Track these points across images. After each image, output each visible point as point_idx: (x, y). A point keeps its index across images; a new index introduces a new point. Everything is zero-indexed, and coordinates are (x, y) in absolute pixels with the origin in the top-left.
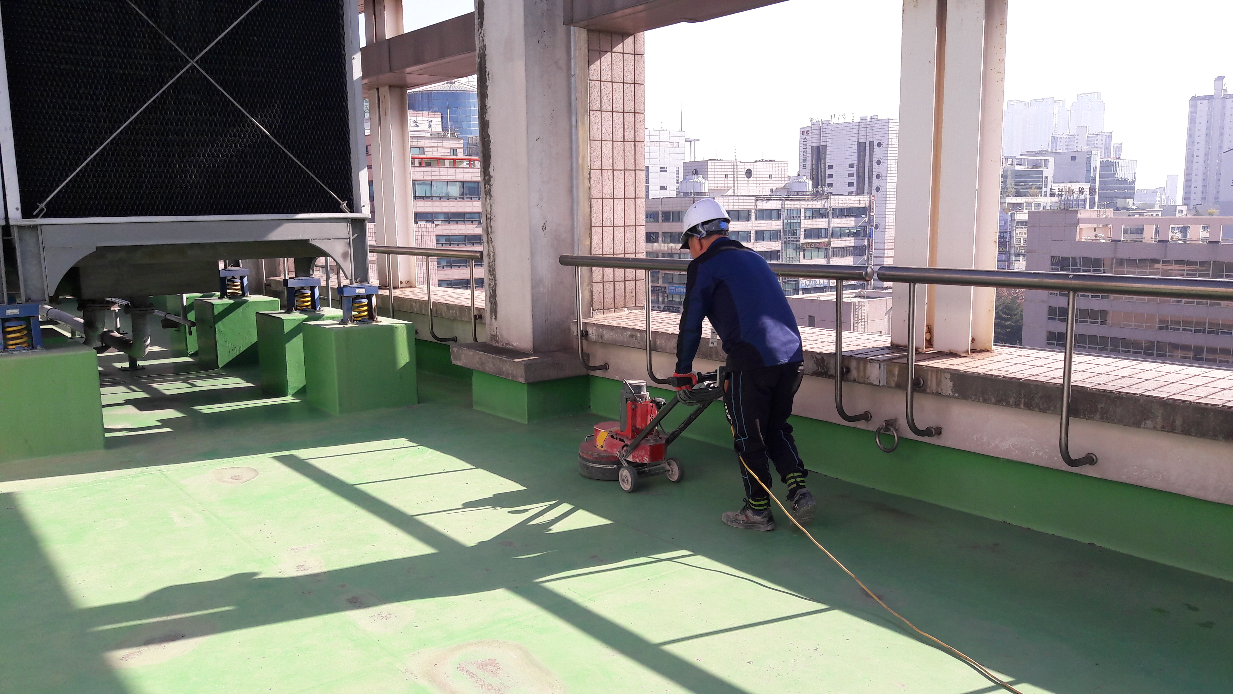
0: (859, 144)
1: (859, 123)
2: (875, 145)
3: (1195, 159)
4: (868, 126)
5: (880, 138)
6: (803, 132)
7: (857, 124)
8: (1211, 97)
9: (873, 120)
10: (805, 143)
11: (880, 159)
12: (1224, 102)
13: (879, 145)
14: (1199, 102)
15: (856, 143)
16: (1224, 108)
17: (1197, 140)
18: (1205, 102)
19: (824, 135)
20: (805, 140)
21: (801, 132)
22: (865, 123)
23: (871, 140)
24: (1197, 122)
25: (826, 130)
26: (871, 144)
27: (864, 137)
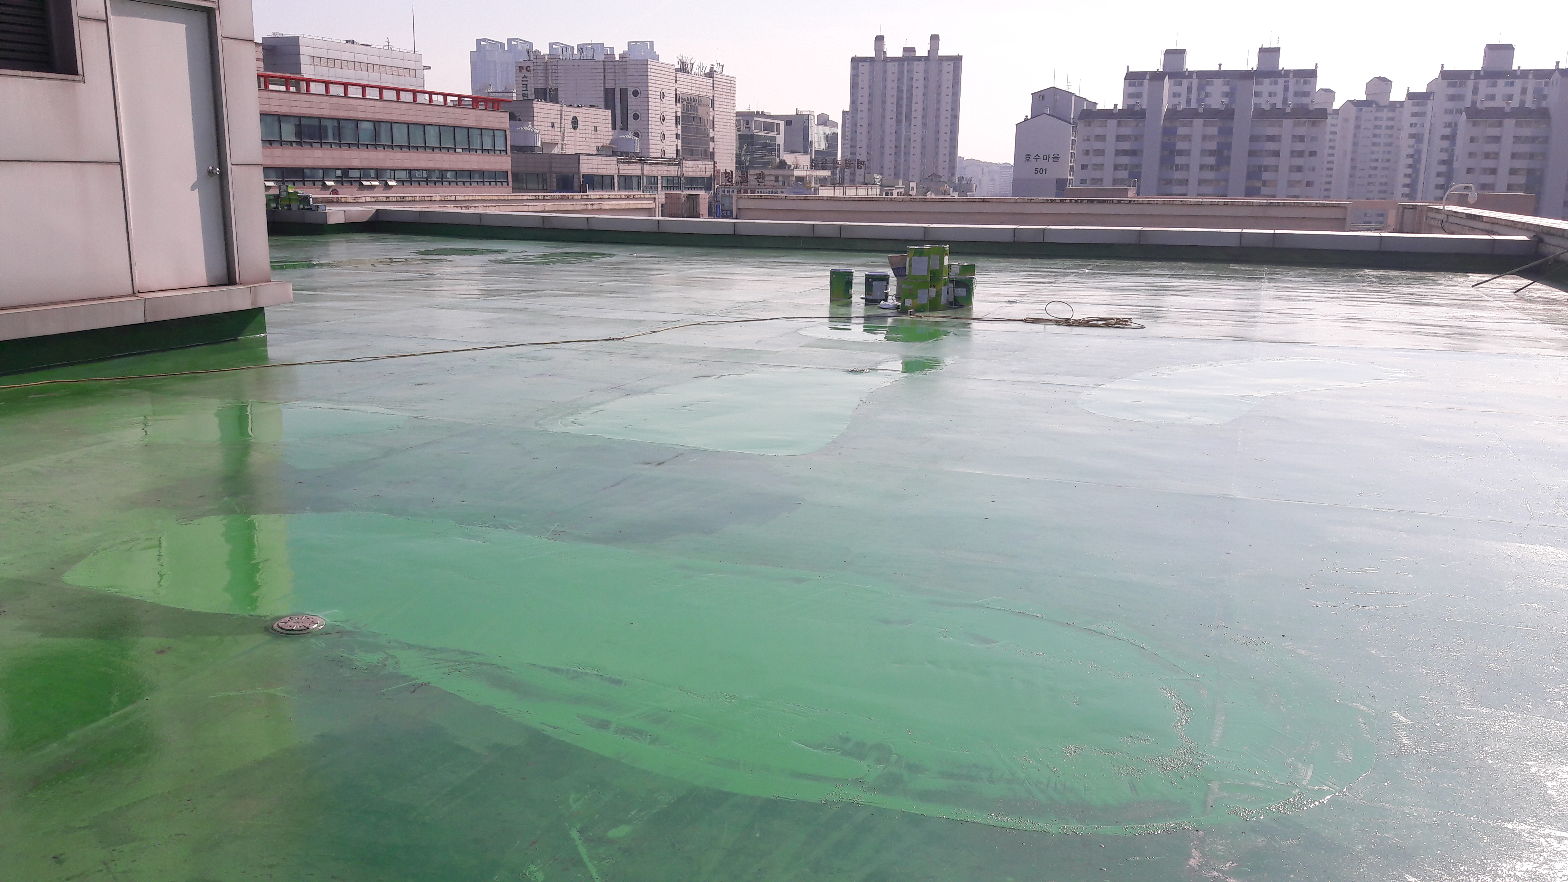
0: (606, 90)
1: (604, 61)
2: (630, 93)
3: (859, 130)
4: (617, 67)
5: (636, 85)
6: (521, 68)
7: (602, 63)
8: (871, 59)
9: (624, 60)
10: (524, 83)
11: (637, 113)
12: (886, 65)
13: (636, 93)
14: (861, 64)
15: (602, 89)
16: (885, 72)
17: (860, 107)
18: (867, 64)
19: (554, 74)
20: (524, 79)
21: (518, 68)
22: (613, 63)
23: (623, 86)
24: (860, 87)
25: (556, 67)
26: (624, 92)
27: (612, 81)
